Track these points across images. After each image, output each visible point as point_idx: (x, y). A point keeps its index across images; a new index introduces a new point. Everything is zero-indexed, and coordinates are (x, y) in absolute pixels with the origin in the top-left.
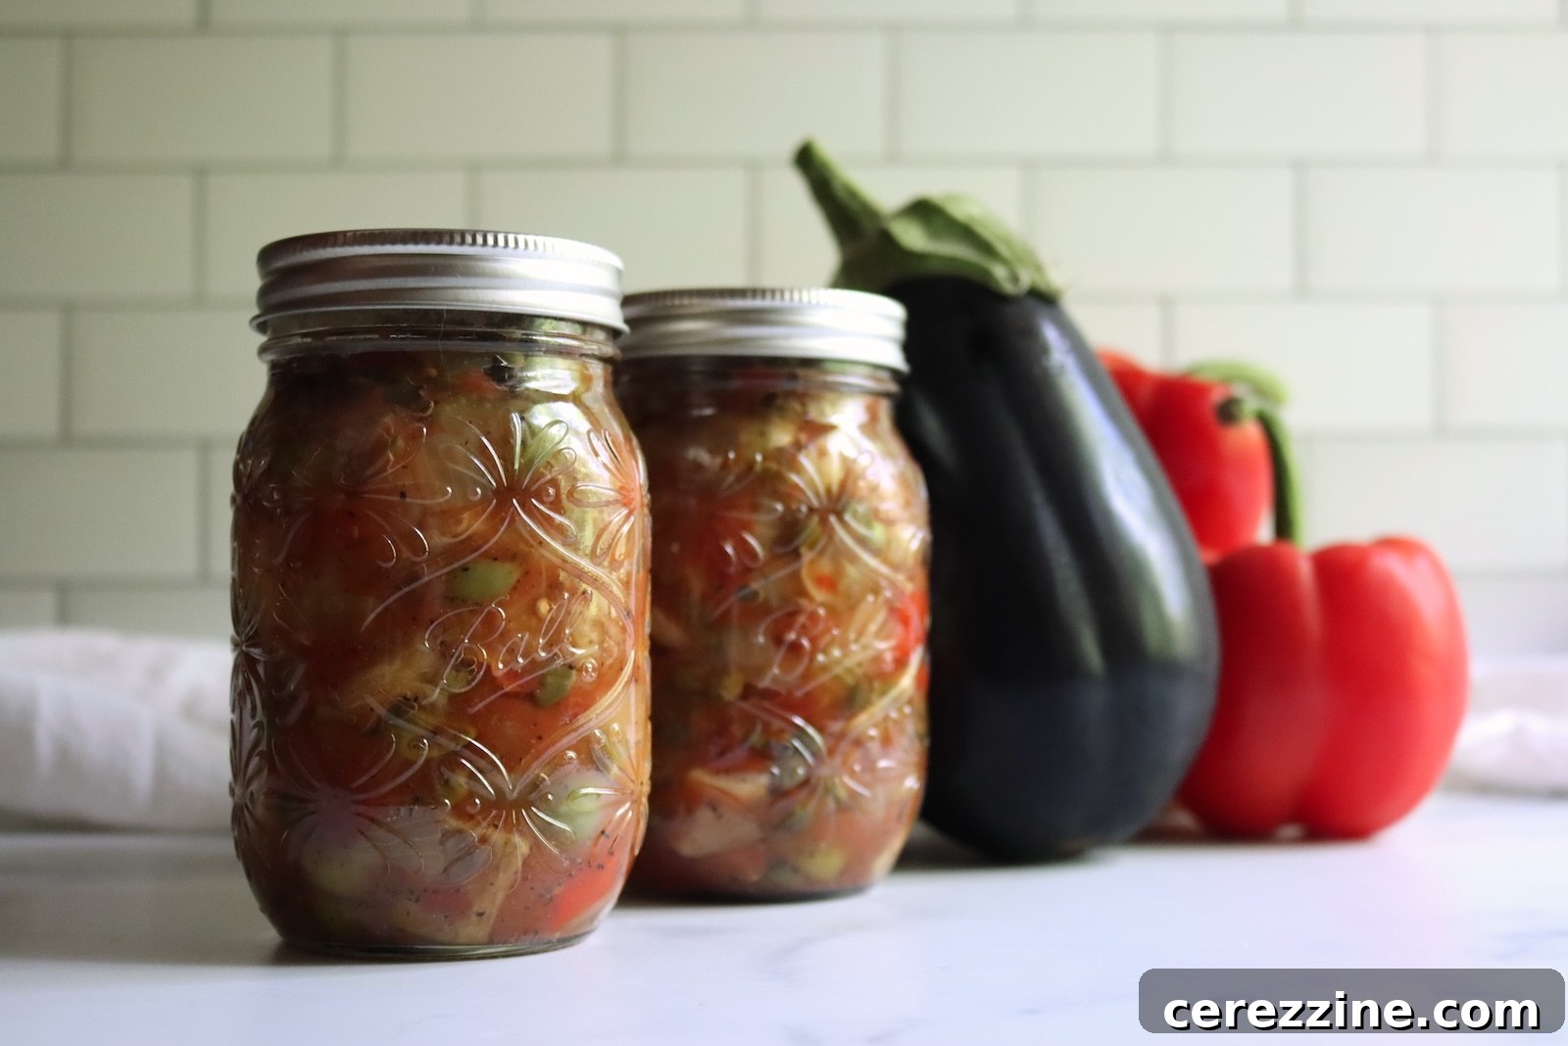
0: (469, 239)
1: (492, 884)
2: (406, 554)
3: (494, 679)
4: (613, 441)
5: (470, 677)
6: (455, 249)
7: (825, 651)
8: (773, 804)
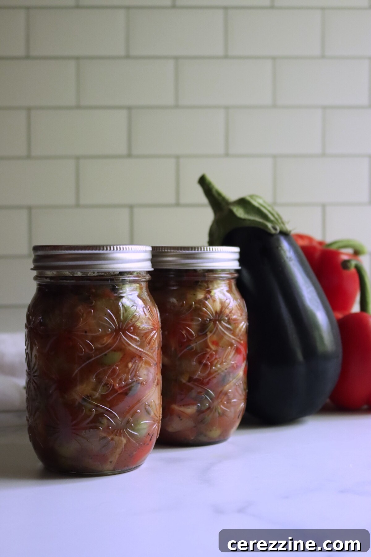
0: (105, 248)
1: (115, 453)
2: (87, 351)
3: (115, 389)
4: (150, 309)
5: (108, 389)
6: (101, 252)
7: (215, 366)
8: (198, 415)
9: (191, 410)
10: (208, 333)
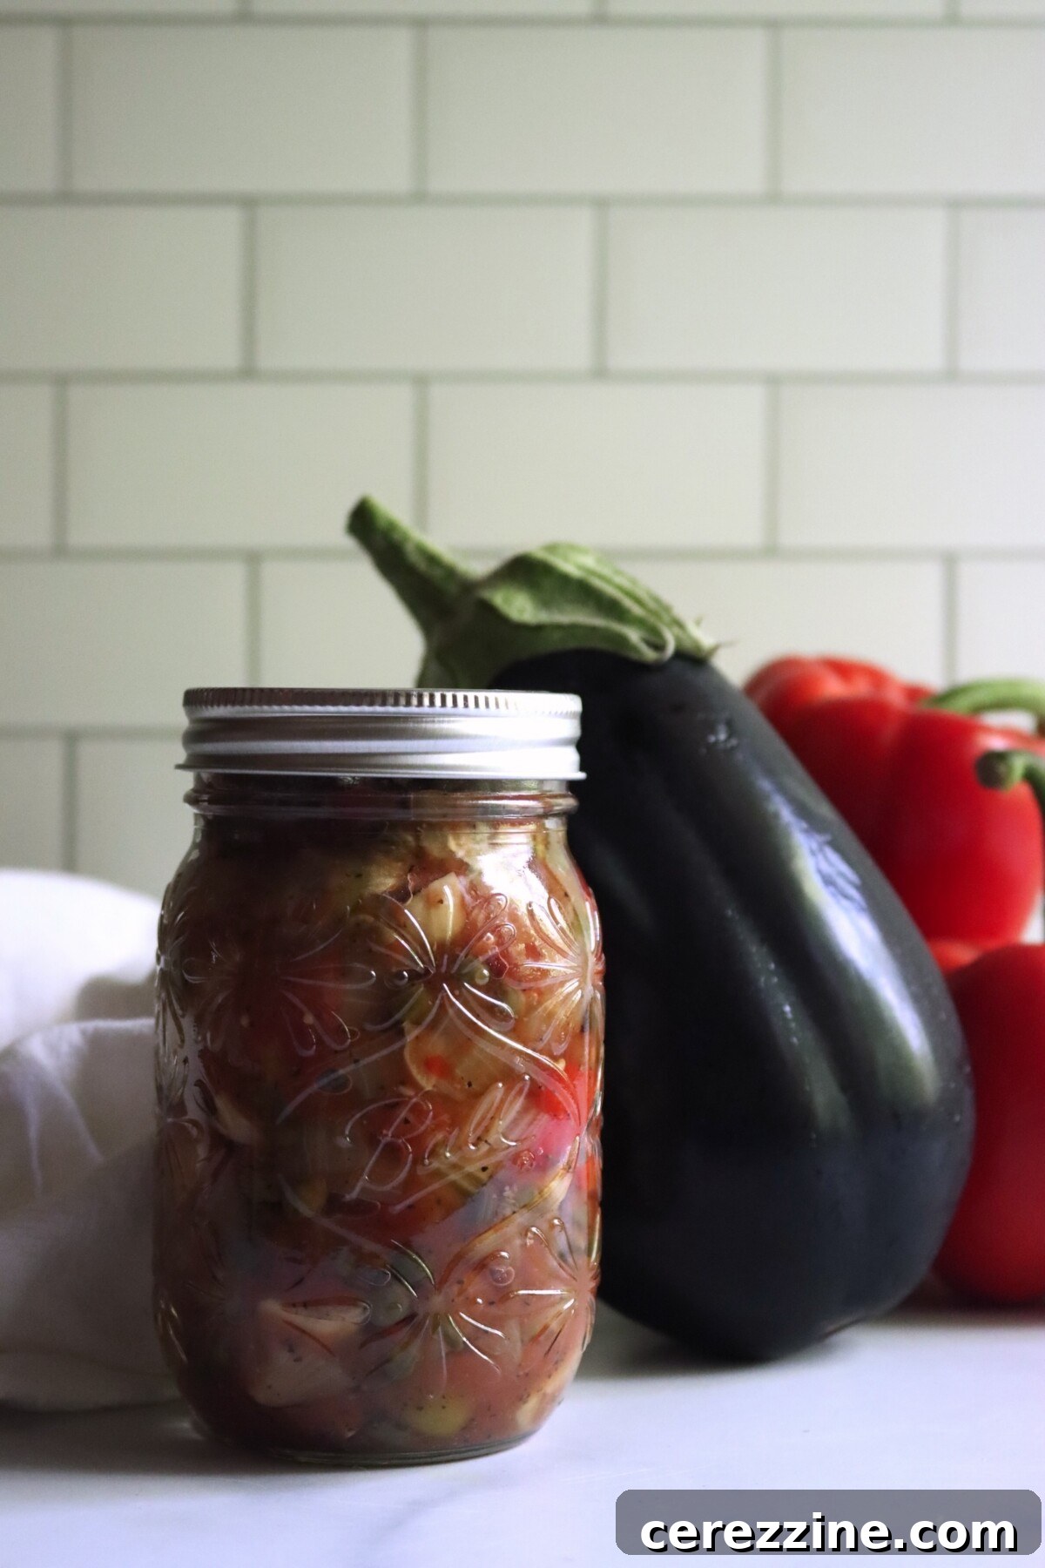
7: (434, 1155)
8: (363, 1345)
9: (337, 1323)
10: (406, 1025)
